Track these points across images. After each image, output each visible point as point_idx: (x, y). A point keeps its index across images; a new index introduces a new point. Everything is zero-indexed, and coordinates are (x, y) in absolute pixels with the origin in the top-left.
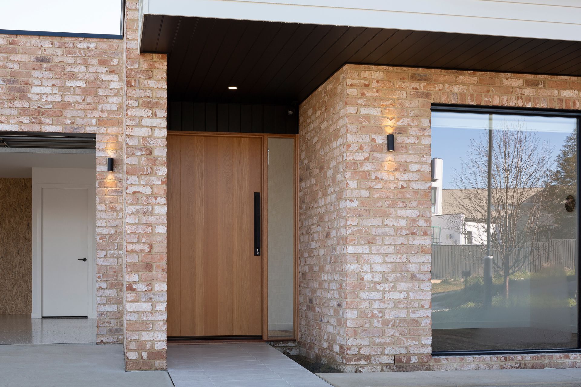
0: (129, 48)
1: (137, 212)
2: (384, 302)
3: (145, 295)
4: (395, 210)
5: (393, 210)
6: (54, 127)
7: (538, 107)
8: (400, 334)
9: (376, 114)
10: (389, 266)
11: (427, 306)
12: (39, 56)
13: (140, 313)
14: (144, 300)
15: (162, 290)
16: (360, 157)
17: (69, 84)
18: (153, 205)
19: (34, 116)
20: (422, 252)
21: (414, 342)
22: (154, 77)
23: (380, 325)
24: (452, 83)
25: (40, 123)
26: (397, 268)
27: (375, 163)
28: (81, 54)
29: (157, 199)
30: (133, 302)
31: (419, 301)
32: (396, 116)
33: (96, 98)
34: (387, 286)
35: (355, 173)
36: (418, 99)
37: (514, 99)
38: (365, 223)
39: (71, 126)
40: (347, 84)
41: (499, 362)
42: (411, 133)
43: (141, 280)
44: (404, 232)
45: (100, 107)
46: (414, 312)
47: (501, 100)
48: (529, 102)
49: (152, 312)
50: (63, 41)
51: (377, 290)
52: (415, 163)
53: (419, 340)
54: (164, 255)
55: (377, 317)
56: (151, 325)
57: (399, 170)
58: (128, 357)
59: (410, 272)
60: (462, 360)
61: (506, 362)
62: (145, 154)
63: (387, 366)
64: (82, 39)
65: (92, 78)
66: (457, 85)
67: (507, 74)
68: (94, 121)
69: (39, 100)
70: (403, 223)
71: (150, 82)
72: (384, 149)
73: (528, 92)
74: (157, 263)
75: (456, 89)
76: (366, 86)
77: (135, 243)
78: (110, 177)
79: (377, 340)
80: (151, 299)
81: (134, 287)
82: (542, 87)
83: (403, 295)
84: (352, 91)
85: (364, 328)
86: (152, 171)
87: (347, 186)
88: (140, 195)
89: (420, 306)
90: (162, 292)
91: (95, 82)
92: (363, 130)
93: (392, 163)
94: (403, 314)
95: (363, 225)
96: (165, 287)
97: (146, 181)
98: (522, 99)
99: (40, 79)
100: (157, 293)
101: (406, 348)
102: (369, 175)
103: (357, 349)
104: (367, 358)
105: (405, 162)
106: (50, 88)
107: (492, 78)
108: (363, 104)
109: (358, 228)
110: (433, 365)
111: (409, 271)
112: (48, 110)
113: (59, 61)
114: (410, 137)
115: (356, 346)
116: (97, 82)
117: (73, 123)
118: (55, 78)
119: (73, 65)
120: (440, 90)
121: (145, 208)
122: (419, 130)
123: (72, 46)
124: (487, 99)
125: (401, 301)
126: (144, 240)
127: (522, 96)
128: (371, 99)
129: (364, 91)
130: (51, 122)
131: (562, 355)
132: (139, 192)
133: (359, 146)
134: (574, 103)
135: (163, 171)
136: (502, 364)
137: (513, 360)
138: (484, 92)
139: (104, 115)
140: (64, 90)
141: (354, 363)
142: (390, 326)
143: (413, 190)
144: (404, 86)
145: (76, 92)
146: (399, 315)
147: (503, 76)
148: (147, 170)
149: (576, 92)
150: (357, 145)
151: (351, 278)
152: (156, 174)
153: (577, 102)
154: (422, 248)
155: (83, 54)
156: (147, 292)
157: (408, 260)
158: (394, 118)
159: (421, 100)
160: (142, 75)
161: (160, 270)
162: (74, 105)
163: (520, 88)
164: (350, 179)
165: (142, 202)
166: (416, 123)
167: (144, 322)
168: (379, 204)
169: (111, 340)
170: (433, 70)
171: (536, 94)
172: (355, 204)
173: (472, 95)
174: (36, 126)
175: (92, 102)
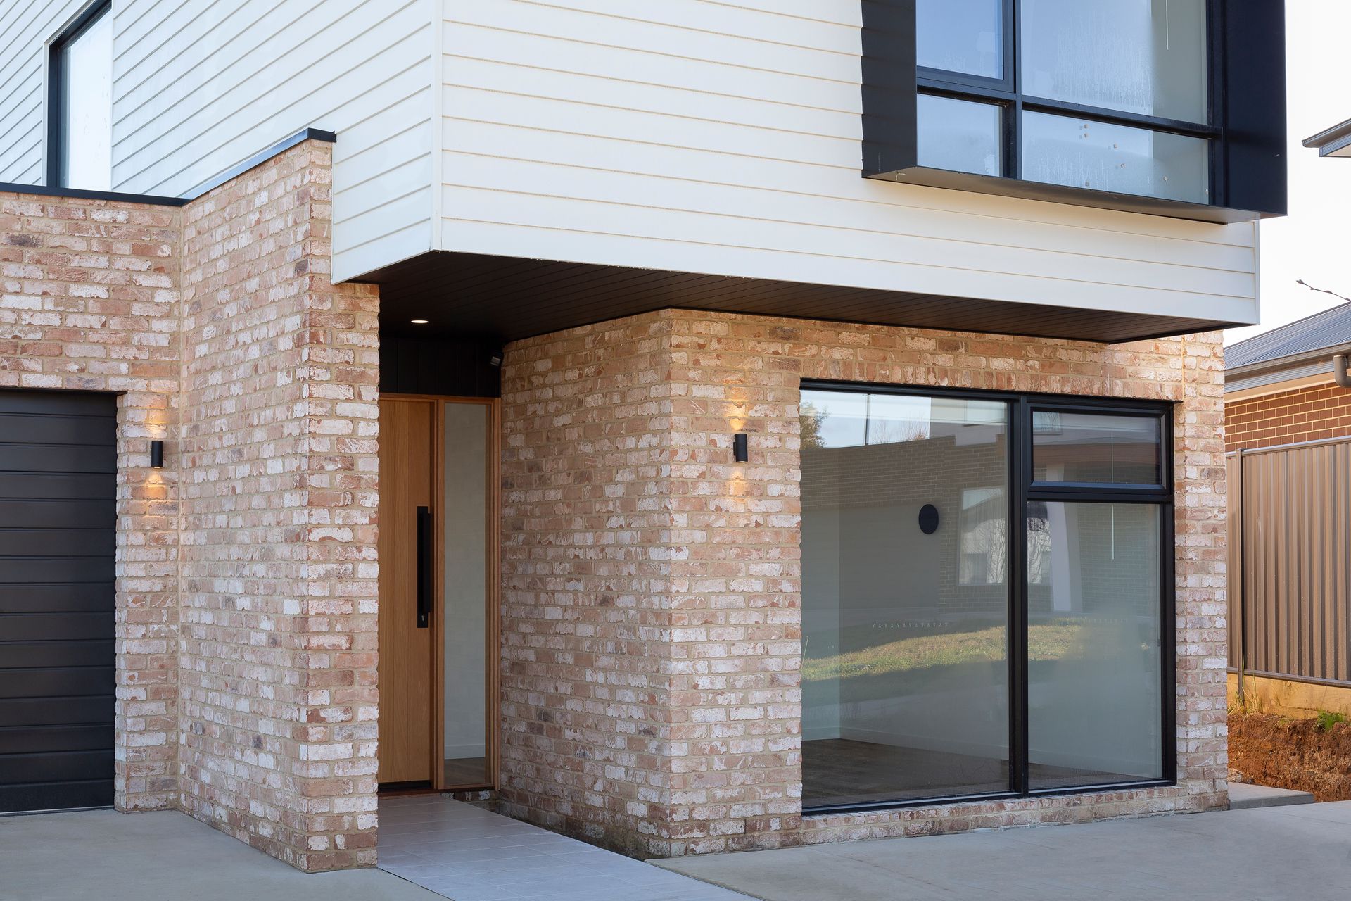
0: (315, 272)
1: (326, 577)
2: (729, 726)
3: (341, 729)
4: (745, 564)
5: (742, 565)
6: (46, 378)
7: (957, 386)
8: (754, 780)
9: (716, 396)
10: (737, 662)
11: (795, 730)
12: (16, 234)
13: (332, 763)
14: (339, 738)
15: (370, 719)
16: (691, 472)
17: (77, 291)
18: (354, 562)
19: (5, 355)
20: (787, 636)
21: (776, 793)
22: (358, 326)
23: (723, 768)
24: (832, 343)
25: (18, 368)
26: (750, 664)
27: (715, 483)
28: (99, 232)
29: (362, 551)
30: (320, 742)
31: (783, 721)
32: (747, 401)
33: (129, 322)
34: (733, 698)
35: (685, 500)
36: (781, 371)
37: (922, 372)
38: (699, 588)
39: (79, 375)
40: (671, 344)
41: (902, 822)
42: (771, 430)
43: (335, 703)
44: (760, 603)
45: (136, 338)
46: (775, 742)
47: (904, 373)
48: (944, 378)
49: (353, 760)
50: (65, 204)
51: (718, 705)
52: (776, 482)
53: (783, 790)
54: (374, 654)
55: (718, 753)
56: (351, 785)
57: (752, 494)
58: (311, 847)
59: (769, 671)
60: (847, 820)
61: (913, 821)
62: (341, 468)
63: (733, 839)
64: (102, 203)
65: (121, 281)
66: (839, 348)
67: (912, 329)
68: (124, 367)
69: (17, 322)
70: (758, 586)
71: (350, 335)
72: (729, 459)
73: (943, 360)
74: (362, 670)
75: (838, 354)
76: (701, 346)
77: (325, 633)
78: (155, 479)
79: (719, 794)
80: (351, 736)
81: (322, 715)
82: (964, 352)
83: (757, 713)
84: (679, 357)
85: (697, 773)
86: (353, 500)
87: (672, 523)
88: (331, 544)
89: (785, 731)
90: (371, 722)
91: (126, 290)
92: (696, 424)
93: (741, 482)
94: (758, 746)
95: (696, 591)
96: (374, 712)
97: (344, 518)
98: (934, 372)
99: (19, 280)
100: (361, 725)
101: (764, 805)
102: (706, 503)
103: (687, 811)
104: (703, 825)
105: (761, 480)
106: (39, 299)
107: (890, 336)
108: (697, 380)
109: (688, 598)
110: (805, 833)
111: (767, 671)
112: (34, 344)
113: (57, 244)
114: (768, 437)
115: (687, 805)
116: (129, 290)
117: (82, 370)
118: (49, 279)
119: (84, 254)
120: (813, 356)
121: (342, 569)
122: (783, 425)
123: (81, 215)
124: (883, 372)
125: (756, 723)
126: (339, 628)
127: (933, 366)
128: (709, 371)
129: (699, 356)
130: (39, 368)
131: (993, 804)
132: (330, 538)
133: (691, 452)
134: (1009, 380)
135: (373, 499)
136: (907, 824)
137: (923, 817)
138: (878, 361)
139: (144, 355)
140: (67, 304)
141: (684, 836)
142: (738, 767)
143: (773, 529)
144: (759, 347)
145: (90, 309)
146: (752, 747)
147: (907, 332)
148: (345, 498)
149: (1011, 361)
150: (687, 451)
151: (677, 686)
152: (361, 505)
153: (1013, 377)
154: (786, 629)
155: (103, 233)
156: (343, 724)
157: (766, 651)
158: (744, 404)
159: (785, 372)
160: (337, 322)
161: (367, 682)
162: (85, 334)
163: (931, 354)
164: (676, 511)
165: (337, 557)
166: (777, 413)
167: (338, 780)
168: (722, 555)
169: (153, 803)
170: (803, 321)
171: (954, 365)
172: (684, 555)
173: (861, 365)
174: (10, 375)
175: (119, 328)
